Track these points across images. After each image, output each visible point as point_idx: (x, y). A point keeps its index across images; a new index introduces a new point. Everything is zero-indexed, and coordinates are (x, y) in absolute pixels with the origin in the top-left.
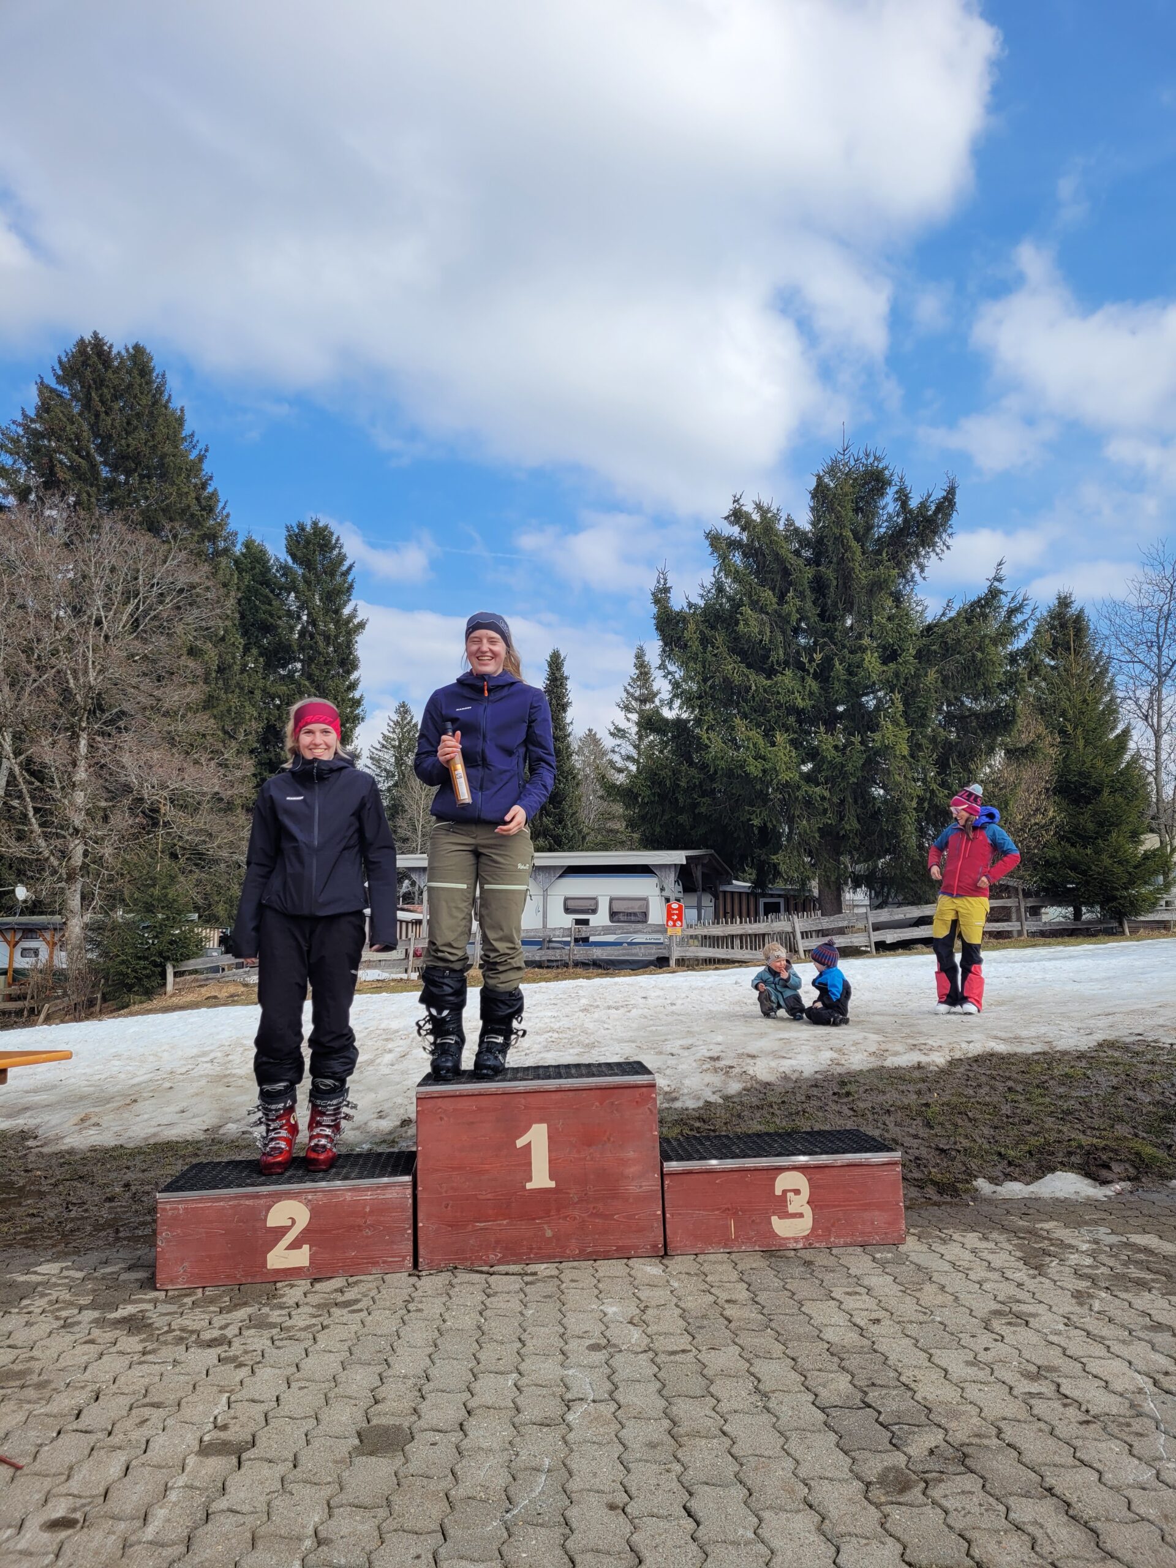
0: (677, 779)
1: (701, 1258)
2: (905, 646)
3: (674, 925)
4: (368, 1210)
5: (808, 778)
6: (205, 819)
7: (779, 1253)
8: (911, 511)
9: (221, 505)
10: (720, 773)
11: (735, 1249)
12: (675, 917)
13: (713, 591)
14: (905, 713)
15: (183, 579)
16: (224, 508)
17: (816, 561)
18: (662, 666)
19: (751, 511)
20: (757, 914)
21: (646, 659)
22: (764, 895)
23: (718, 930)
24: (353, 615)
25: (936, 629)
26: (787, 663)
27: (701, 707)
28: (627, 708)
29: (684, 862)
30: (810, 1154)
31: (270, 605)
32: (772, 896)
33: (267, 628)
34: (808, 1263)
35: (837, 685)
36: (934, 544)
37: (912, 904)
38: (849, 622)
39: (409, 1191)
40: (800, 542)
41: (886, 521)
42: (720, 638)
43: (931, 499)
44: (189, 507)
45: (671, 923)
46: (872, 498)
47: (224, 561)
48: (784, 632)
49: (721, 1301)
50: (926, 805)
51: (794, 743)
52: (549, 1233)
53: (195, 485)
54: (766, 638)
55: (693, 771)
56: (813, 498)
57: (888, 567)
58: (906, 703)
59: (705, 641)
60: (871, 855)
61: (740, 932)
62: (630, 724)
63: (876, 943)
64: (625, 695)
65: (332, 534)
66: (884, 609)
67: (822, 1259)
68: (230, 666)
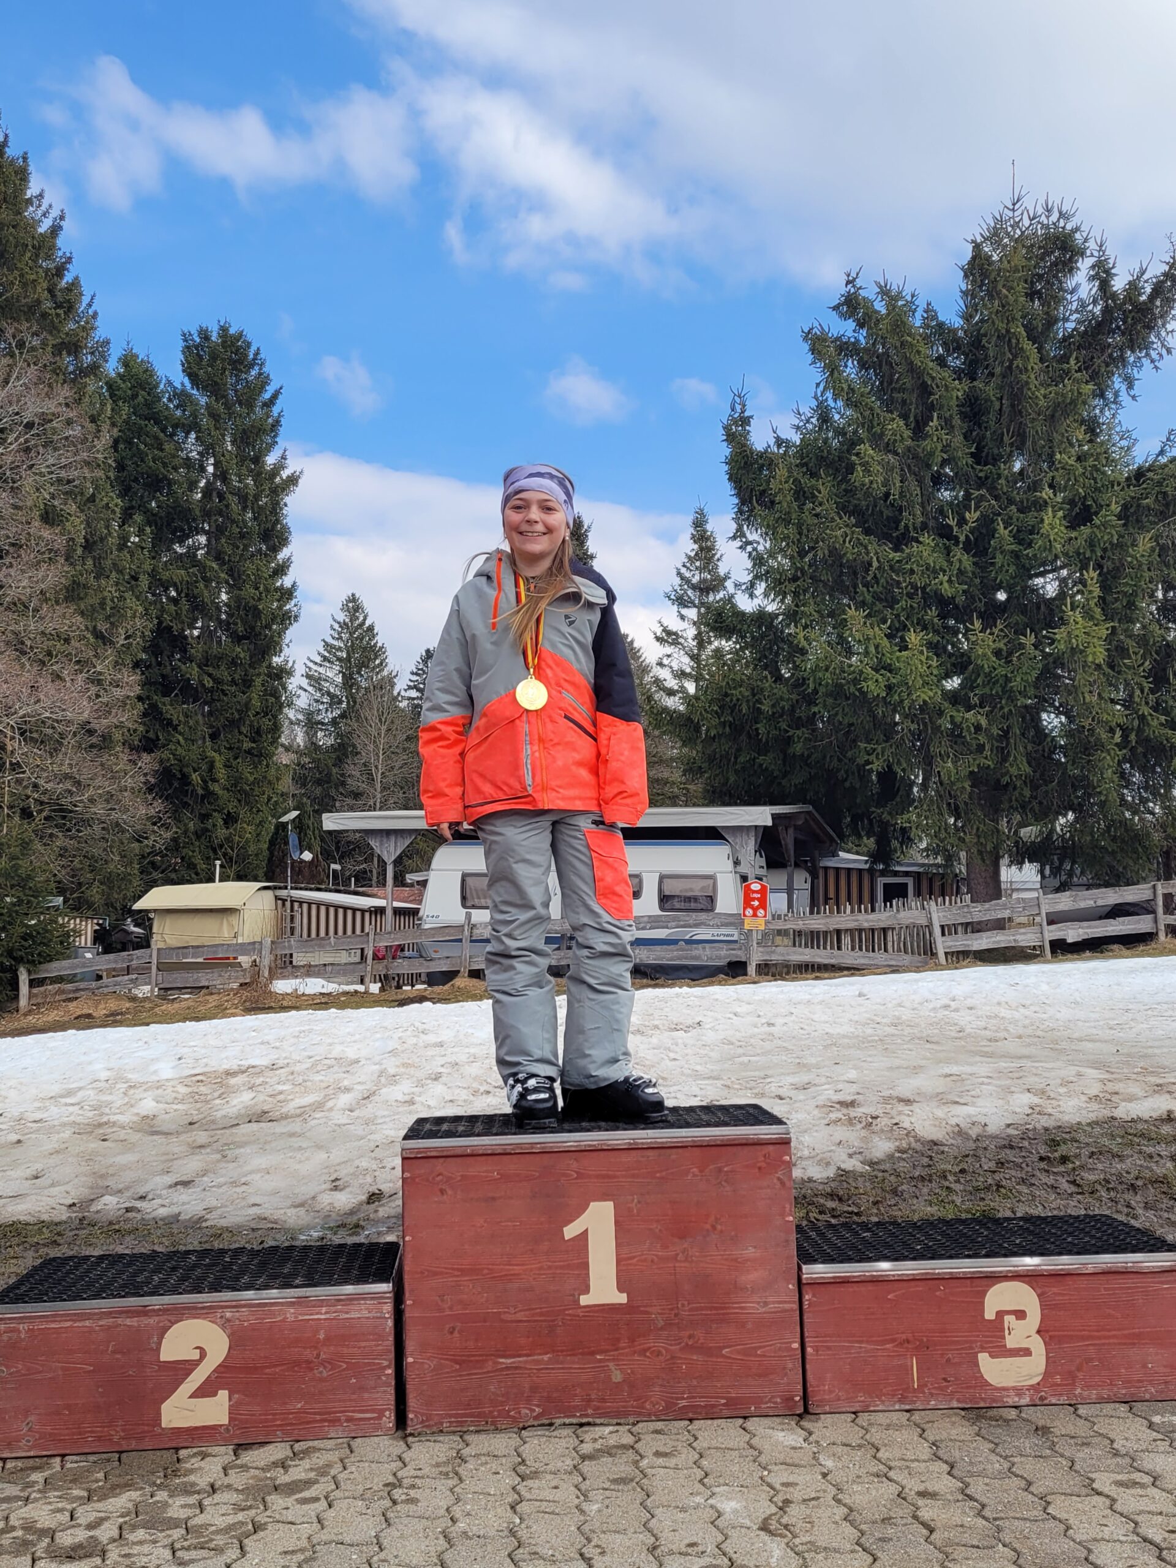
0: (759, 701)
1: (863, 1418)
2: (1104, 498)
3: (755, 915)
4: (322, 1336)
5: (955, 698)
6: (68, 760)
7: (990, 1413)
8: (1114, 296)
9: (85, 300)
10: (822, 690)
11: (919, 1405)
12: (756, 903)
13: (814, 420)
14: (1103, 601)
15: (32, 409)
16: (90, 305)
17: (969, 373)
18: (739, 534)
19: (872, 297)
20: (873, 901)
21: (709, 527)
22: (883, 873)
23: (818, 923)
24: (279, 467)
25: (1150, 475)
26: (924, 527)
27: (796, 594)
28: (681, 601)
29: (769, 823)
30: (1042, 1254)
31: (162, 450)
32: (896, 874)
33: (156, 483)
34: (1042, 1431)
35: (999, 559)
36: (1147, 346)
37: (1107, 885)
38: (1017, 466)
39: (388, 1308)
40: (945, 345)
41: (1077, 312)
42: (824, 487)
43: (1145, 277)
44: (38, 302)
45: (749, 912)
46: (1056, 276)
47: (92, 385)
48: (920, 482)
49: (911, 1496)
50: (1133, 737)
51: (936, 648)
52: (617, 1377)
53: (47, 271)
54: (895, 491)
55: (781, 690)
56: (966, 276)
57: (1077, 381)
58: (1105, 587)
59: (802, 495)
60: (1046, 814)
61: (851, 925)
62: (685, 625)
63: (1051, 942)
64: (678, 581)
65: (249, 345)
66: (1071, 445)
67: (1063, 1424)
68: (102, 539)
